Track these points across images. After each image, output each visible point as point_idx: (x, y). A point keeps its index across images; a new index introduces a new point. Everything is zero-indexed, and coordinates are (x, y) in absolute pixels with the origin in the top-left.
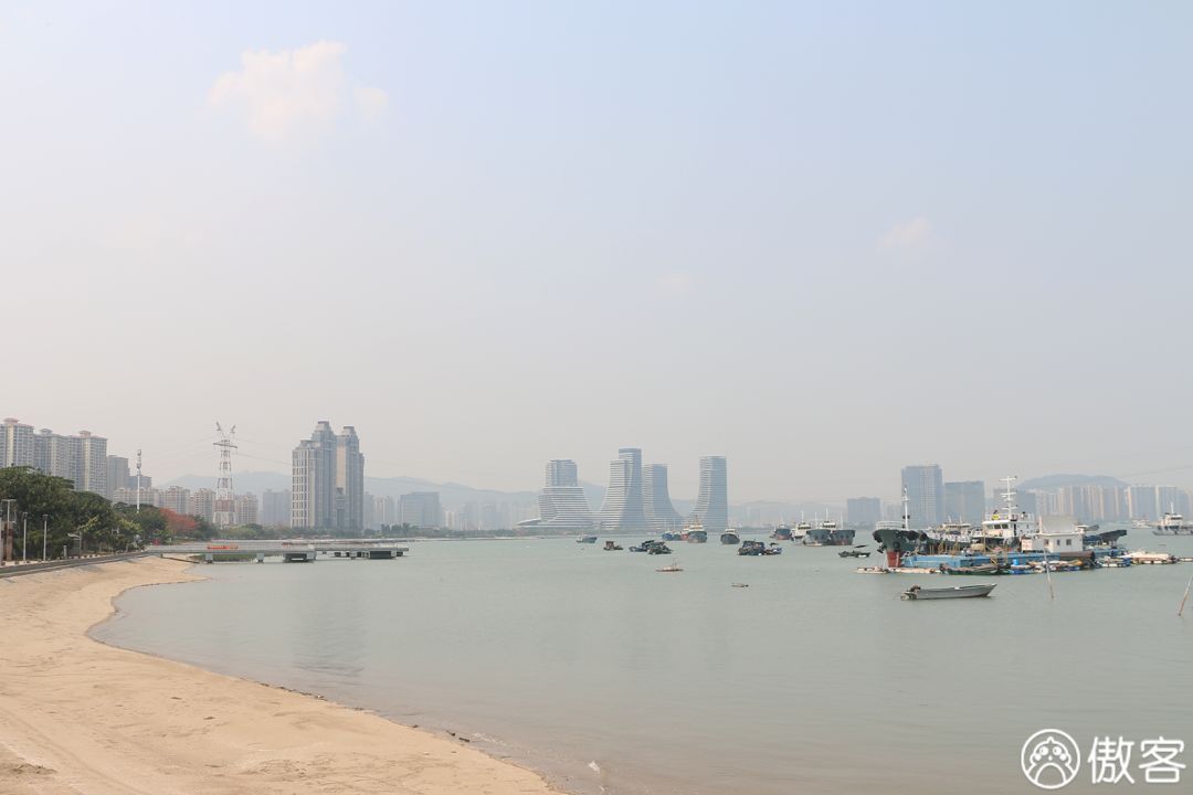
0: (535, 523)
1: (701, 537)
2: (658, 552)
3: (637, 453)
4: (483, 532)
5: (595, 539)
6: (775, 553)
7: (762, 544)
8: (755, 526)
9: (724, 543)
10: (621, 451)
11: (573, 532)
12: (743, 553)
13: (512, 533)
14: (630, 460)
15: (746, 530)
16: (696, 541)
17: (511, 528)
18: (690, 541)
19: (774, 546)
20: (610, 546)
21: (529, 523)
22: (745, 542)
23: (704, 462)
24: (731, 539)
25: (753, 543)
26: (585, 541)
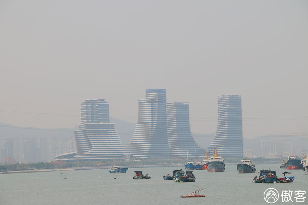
0: (72, 156)
1: (219, 167)
2: (185, 180)
3: (162, 93)
4: (24, 165)
5: (127, 169)
6: (288, 182)
7: (274, 173)
8: (268, 157)
9: (240, 172)
10: (148, 91)
11: (106, 163)
12: (258, 181)
13: (51, 166)
14: (156, 99)
15: (260, 160)
16: (213, 170)
17: (49, 161)
18: (209, 171)
19: (287, 175)
20: (139, 175)
21: (65, 156)
22: (262, 172)
23: (221, 100)
24: (246, 169)
25: (267, 172)
26: (117, 171)
